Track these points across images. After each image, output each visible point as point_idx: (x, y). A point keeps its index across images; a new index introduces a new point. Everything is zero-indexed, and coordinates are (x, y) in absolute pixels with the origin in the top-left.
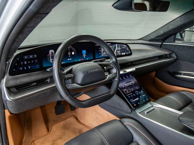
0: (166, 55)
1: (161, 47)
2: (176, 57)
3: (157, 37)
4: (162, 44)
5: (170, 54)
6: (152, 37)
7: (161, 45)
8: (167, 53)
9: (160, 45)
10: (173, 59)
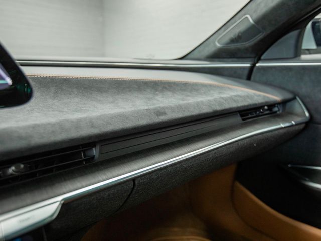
0: (271, 106)
1: (249, 78)
2: (307, 114)
3: (233, 41)
4: (253, 66)
5: (284, 103)
6: (218, 45)
7: (251, 69)
8: (275, 97)
9: (246, 72)
10: (299, 120)
